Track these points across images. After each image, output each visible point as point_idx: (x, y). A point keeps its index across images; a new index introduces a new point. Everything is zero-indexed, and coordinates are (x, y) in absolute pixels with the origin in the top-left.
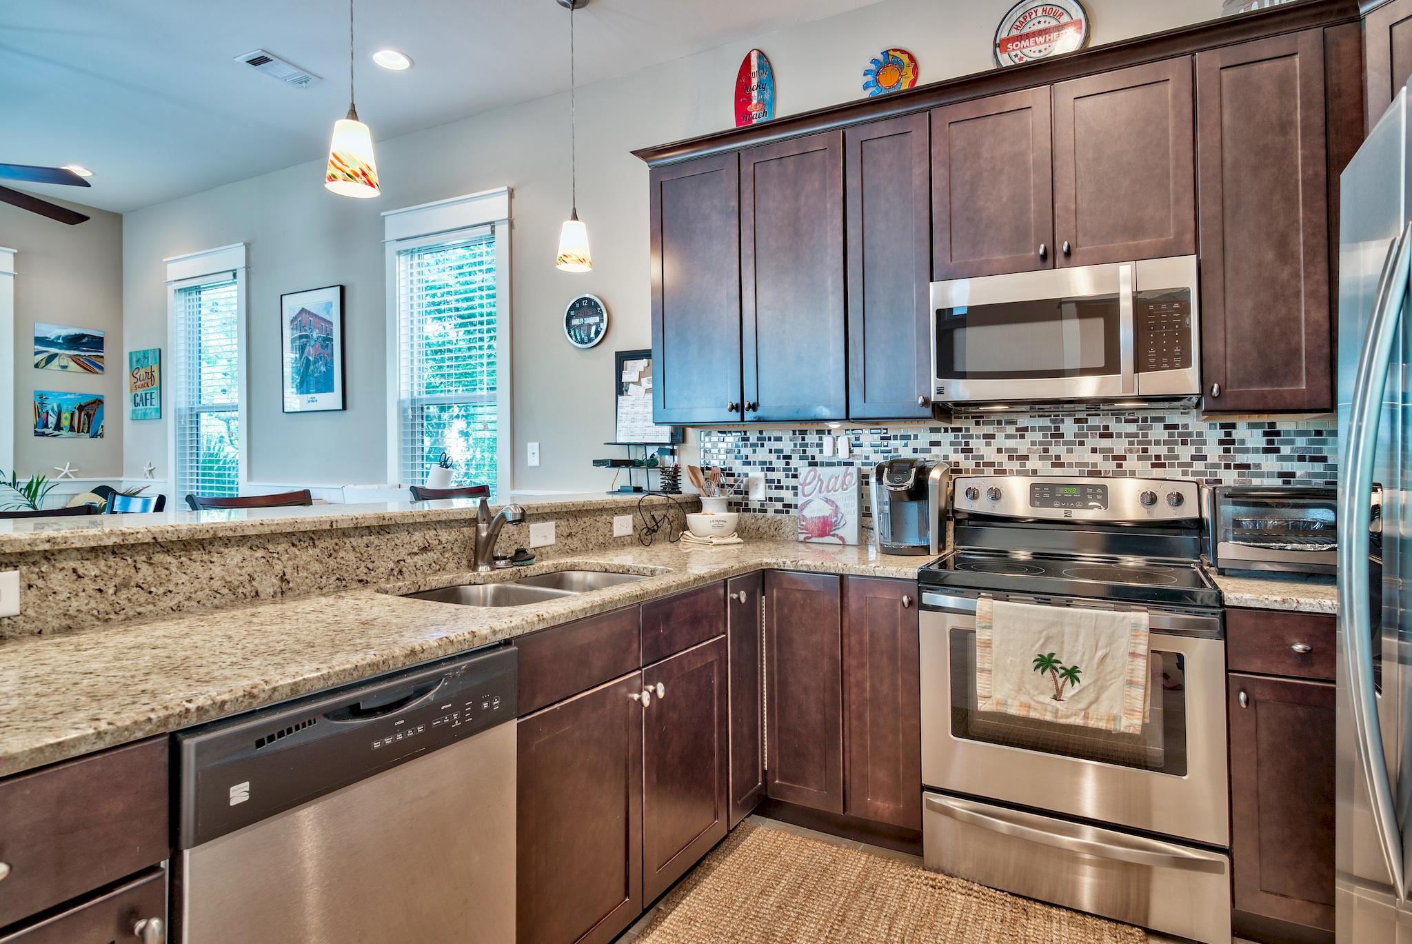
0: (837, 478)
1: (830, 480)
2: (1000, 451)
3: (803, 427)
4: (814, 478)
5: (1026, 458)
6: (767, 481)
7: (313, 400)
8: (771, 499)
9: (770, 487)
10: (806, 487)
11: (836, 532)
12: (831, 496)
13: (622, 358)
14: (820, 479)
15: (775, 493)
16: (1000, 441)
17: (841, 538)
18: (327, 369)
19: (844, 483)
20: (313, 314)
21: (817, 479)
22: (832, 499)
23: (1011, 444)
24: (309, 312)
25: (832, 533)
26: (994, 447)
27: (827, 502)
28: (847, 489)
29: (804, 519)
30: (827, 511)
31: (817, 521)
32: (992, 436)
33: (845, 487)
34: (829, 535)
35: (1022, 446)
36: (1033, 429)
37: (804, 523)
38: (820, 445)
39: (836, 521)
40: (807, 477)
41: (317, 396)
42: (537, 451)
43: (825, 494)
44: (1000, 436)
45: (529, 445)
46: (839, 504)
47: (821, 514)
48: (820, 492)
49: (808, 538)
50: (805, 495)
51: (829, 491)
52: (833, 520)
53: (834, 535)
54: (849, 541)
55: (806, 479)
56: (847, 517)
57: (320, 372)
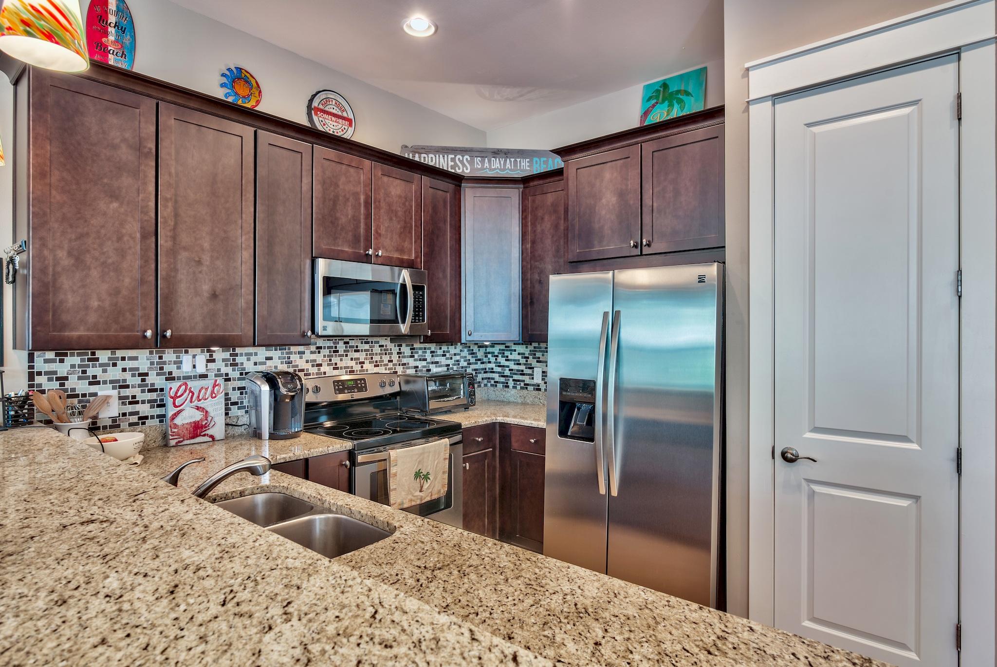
0: (207, 389)
1: (200, 391)
2: (307, 362)
4: (185, 391)
5: (320, 365)
6: (120, 398)
8: (124, 414)
9: (124, 404)
10: (177, 400)
11: (206, 432)
12: (201, 404)
14: (191, 391)
15: (129, 408)
16: (308, 356)
17: (212, 437)
19: (213, 392)
21: (188, 392)
22: (202, 406)
23: (313, 357)
25: (202, 434)
26: (304, 359)
27: (198, 409)
28: (215, 397)
29: (176, 426)
30: (198, 416)
31: (188, 426)
32: (304, 353)
33: (214, 395)
34: (200, 435)
35: (319, 358)
36: (325, 348)
37: (176, 430)
39: (206, 423)
40: (178, 390)
43: (196, 403)
44: (307, 352)
46: (208, 410)
47: (193, 420)
48: (191, 402)
49: (179, 442)
50: (176, 406)
51: (200, 400)
52: (204, 423)
53: (204, 435)
54: (217, 437)
55: (176, 393)
56: (216, 419)
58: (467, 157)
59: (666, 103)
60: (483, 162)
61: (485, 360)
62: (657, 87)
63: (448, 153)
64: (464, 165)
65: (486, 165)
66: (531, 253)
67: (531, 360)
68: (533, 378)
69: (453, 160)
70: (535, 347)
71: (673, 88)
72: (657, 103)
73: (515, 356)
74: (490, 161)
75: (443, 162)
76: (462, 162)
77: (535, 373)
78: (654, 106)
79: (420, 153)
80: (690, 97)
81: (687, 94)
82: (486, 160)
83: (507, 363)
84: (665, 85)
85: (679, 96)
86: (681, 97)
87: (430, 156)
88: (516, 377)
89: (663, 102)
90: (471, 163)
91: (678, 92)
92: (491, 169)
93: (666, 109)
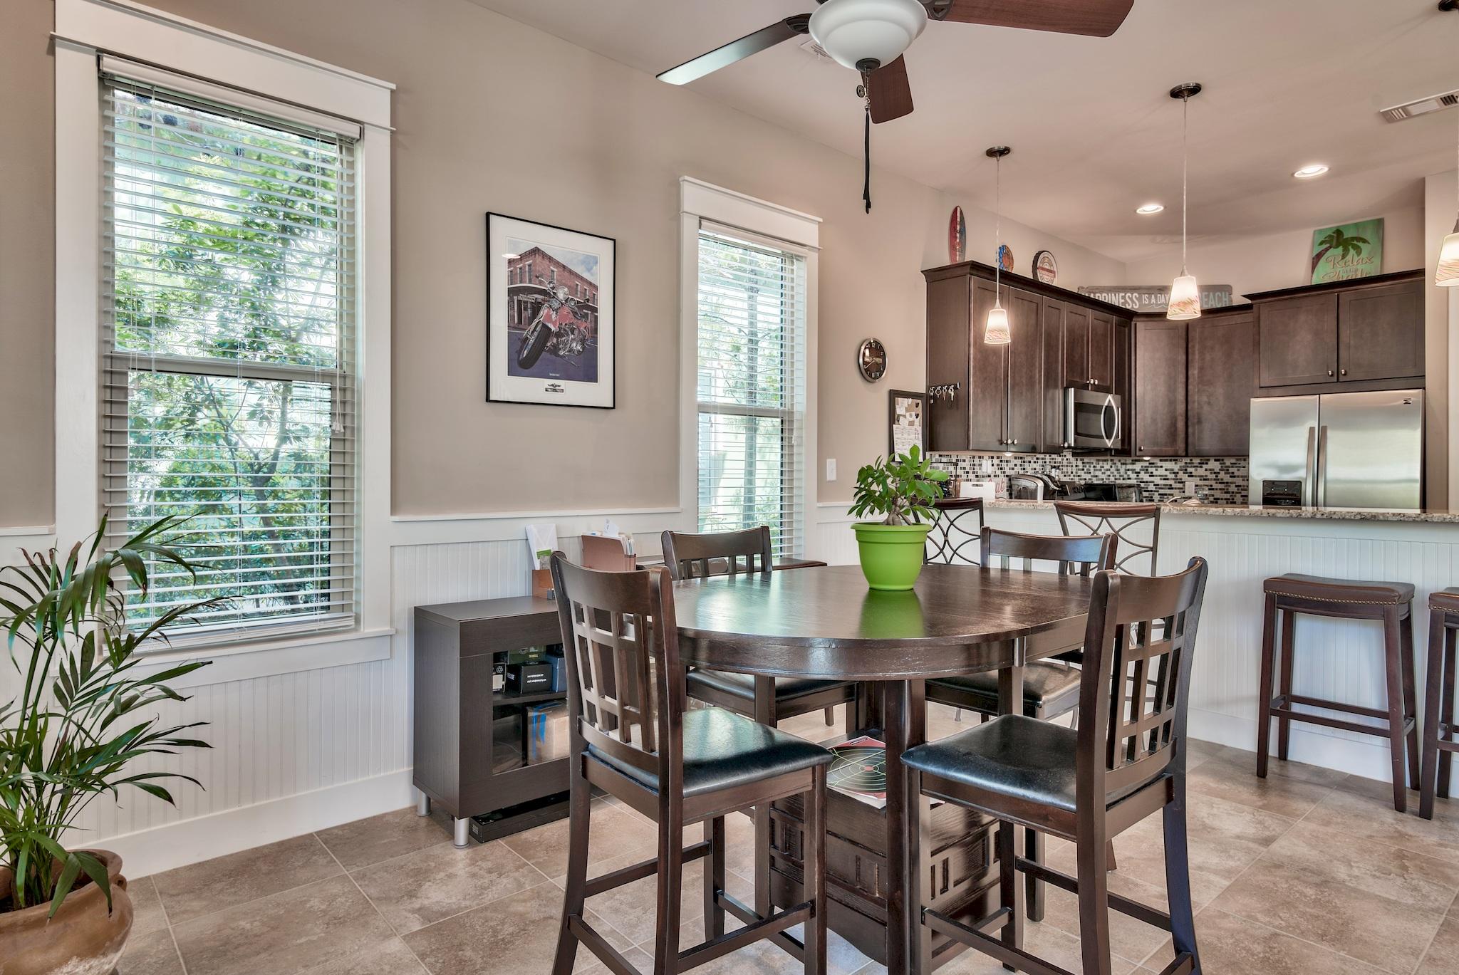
3: (981, 454)
7: (554, 389)
13: (894, 395)
18: (584, 348)
20: (558, 262)
24: (550, 259)
38: (980, 465)
41: (562, 383)
42: (834, 466)
45: (828, 460)
57: (571, 350)
58: (1136, 294)
59: (1341, 248)
60: (1150, 299)
61: (1126, 476)
62: (1330, 233)
63: (1119, 292)
64: (1133, 302)
65: (1153, 301)
66: (1199, 377)
67: (1181, 474)
68: (1184, 492)
69: (1124, 297)
70: (1186, 463)
71: (1347, 235)
72: (1330, 247)
73: (1161, 472)
74: (1156, 298)
75: (1115, 300)
76: (1131, 299)
77: (1186, 487)
78: (1327, 250)
79: (1095, 293)
80: (1366, 244)
81: (1364, 241)
82: (1153, 296)
83: (1152, 479)
84: (1339, 232)
85: (1355, 242)
86: (1358, 244)
87: (1104, 295)
88: (1161, 491)
89: (1337, 247)
90: (1140, 299)
91: (1353, 239)
92: (1157, 304)
93: (1341, 253)
